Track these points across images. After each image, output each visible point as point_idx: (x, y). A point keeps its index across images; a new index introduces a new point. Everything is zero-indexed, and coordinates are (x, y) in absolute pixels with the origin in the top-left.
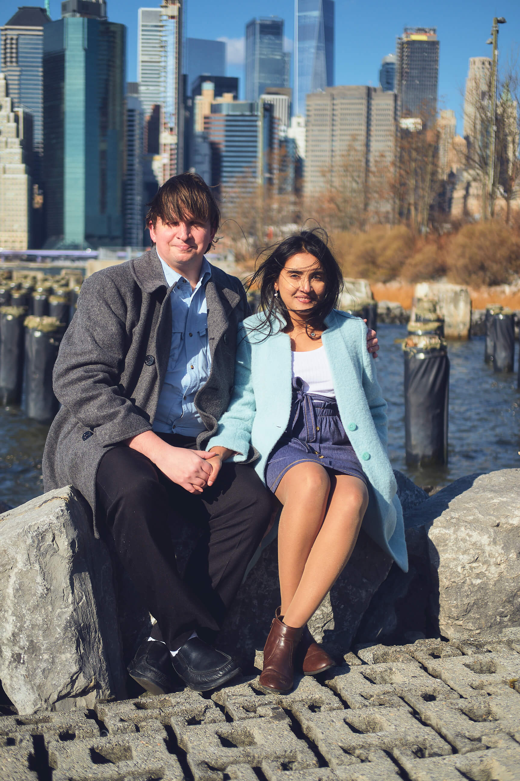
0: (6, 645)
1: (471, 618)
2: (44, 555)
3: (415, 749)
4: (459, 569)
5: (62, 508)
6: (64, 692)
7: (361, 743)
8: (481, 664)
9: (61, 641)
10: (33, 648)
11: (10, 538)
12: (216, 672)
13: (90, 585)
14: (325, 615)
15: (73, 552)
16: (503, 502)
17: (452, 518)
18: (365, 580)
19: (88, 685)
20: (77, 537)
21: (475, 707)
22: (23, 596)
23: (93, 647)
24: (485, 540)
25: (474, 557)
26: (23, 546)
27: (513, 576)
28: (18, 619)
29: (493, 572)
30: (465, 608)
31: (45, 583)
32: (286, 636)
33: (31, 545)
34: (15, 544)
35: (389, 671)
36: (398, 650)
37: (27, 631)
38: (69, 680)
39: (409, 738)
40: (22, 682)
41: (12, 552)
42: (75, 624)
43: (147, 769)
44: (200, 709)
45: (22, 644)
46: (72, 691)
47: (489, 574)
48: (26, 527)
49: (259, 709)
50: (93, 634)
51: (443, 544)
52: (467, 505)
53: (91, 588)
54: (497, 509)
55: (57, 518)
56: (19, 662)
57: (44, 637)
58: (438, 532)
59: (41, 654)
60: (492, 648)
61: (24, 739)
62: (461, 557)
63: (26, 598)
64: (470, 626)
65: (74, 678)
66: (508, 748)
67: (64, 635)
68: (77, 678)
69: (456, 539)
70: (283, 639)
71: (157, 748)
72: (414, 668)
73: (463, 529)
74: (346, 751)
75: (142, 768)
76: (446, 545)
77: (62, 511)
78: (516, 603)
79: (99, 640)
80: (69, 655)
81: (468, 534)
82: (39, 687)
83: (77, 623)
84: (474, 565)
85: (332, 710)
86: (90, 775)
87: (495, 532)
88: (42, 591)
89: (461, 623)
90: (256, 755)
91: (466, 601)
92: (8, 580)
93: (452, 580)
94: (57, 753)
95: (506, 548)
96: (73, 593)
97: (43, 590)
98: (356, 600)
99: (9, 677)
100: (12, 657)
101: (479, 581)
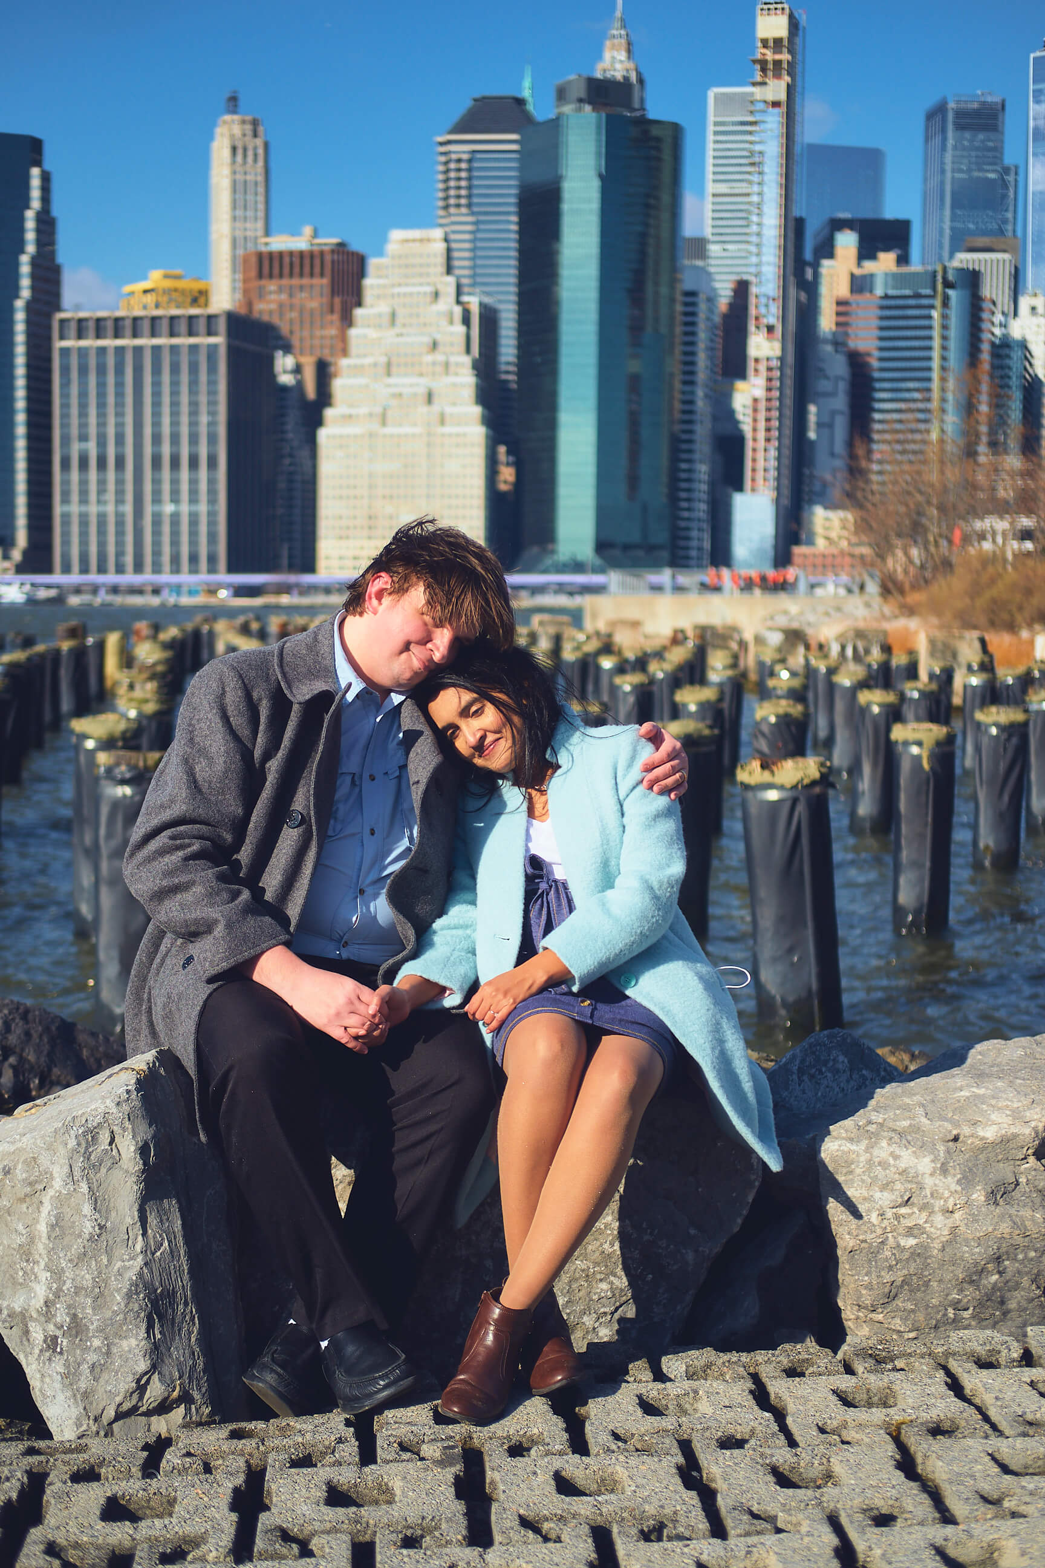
0: (36, 1320)
1: (898, 1309)
2: (96, 1167)
3: (648, 1526)
4: (874, 1218)
5: (130, 1088)
6: (127, 1406)
7: (559, 1512)
8: (868, 1391)
9: (121, 1316)
10: (77, 1328)
11: (43, 1137)
12: (375, 1380)
13: (179, 1222)
14: (617, 1293)
15: (145, 1164)
16: (977, 1096)
17: (870, 1122)
18: (692, 1232)
19: (169, 1396)
20: (154, 1137)
21: (802, 1464)
22: (61, 1236)
23: (179, 1330)
24: (925, 1165)
25: (902, 1196)
26: (62, 1152)
27: (978, 1235)
28: (54, 1276)
29: (939, 1226)
30: (887, 1290)
31: (97, 1216)
32: (499, 1323)
33: (75, 1151)
34: (50, 1148)
35: (692, 1395)
36: (734, 1359)
37: (67, 1298)
38: (134, 1385)
39: (647, 1507)
40: (58, 1386)
41: (44, 1160)
42: (146, 1287)
43: (181, 1533)
44: (327, 1443)
45: (58, 1319)
46: (140, 1404)
47: (932, 1230)
48: (69, 1118)
49: (424, 1447)
50: (181, 1307)
51: (844, 1170)
52: (907, 1100)
53: (180, 1228)
54: (960, 1110)
55: (118, 1104)
56: (54, 1351)
57: (94, 1309)
58: (837, 1147)
59: (89, 1339)
60: (907, 1364)
61: (12, 1476)
62: (878, 1195)
63: (67, 1239)
64: (897, 1323)
65: (143, 1382)
66: (809, 1534)
67: (126, 1306)
68: (148, 1382)
69: (870, 1162)
70: (492, 1328)
71: (215, 1502)
72: (740, 1392)
73: (884, 1143)
74: (525, 1523)
75: (172, 1533)
76: (851, 1172)
77: (128, 1092)
78: (984, 1286)
79: (192, 1319)
80: (133, 1342)
81: (892, 1154)
82: (86, 1395)
83: (149, 1288)
84: (903, 1211)
85: (548, 1453)
86: (85, 1539)
87: (948, 1152)
88: (91, 1230)
89: (880, 1317)
90: (371, 1522)
91: (887, 1277)
92: (38, 1208)
93: (861, 1237)
94: (53, 1501)
95: (967, 1181)
96: (144, 1234)
97: (94, 1227)
98: (675, 1267)
99: (38, 1376)
100: (45, 1341)
101: (912, 1242)
